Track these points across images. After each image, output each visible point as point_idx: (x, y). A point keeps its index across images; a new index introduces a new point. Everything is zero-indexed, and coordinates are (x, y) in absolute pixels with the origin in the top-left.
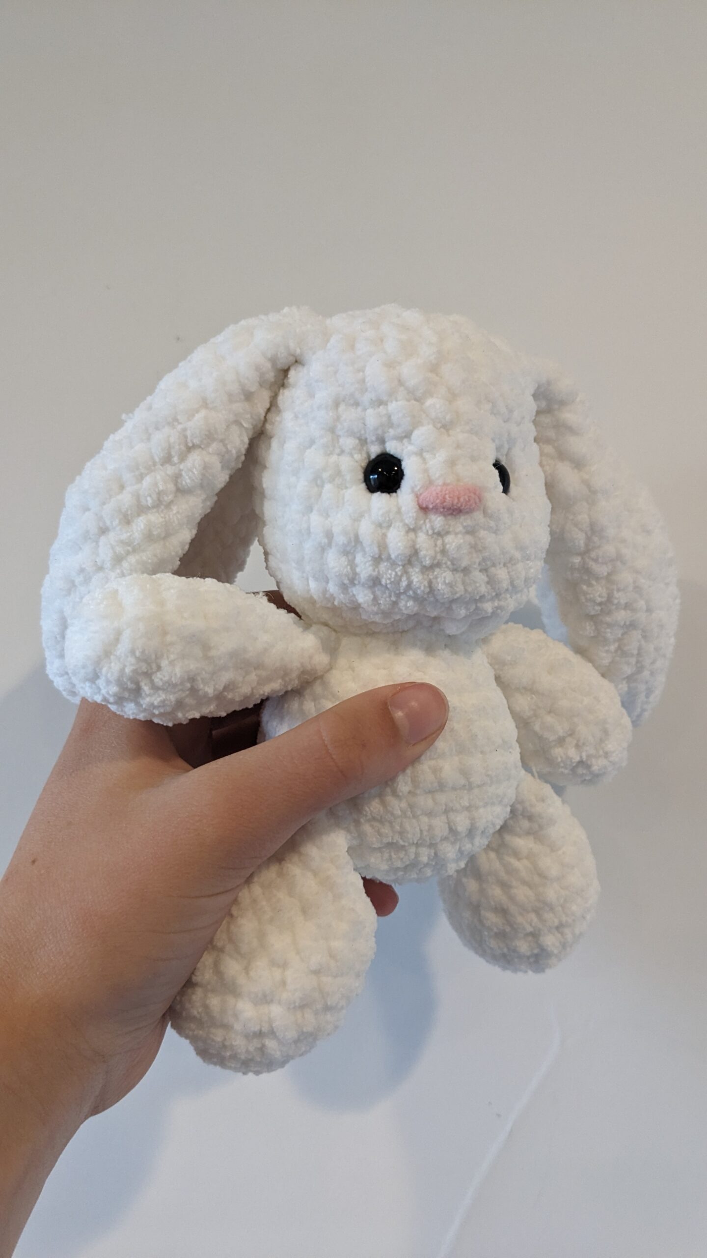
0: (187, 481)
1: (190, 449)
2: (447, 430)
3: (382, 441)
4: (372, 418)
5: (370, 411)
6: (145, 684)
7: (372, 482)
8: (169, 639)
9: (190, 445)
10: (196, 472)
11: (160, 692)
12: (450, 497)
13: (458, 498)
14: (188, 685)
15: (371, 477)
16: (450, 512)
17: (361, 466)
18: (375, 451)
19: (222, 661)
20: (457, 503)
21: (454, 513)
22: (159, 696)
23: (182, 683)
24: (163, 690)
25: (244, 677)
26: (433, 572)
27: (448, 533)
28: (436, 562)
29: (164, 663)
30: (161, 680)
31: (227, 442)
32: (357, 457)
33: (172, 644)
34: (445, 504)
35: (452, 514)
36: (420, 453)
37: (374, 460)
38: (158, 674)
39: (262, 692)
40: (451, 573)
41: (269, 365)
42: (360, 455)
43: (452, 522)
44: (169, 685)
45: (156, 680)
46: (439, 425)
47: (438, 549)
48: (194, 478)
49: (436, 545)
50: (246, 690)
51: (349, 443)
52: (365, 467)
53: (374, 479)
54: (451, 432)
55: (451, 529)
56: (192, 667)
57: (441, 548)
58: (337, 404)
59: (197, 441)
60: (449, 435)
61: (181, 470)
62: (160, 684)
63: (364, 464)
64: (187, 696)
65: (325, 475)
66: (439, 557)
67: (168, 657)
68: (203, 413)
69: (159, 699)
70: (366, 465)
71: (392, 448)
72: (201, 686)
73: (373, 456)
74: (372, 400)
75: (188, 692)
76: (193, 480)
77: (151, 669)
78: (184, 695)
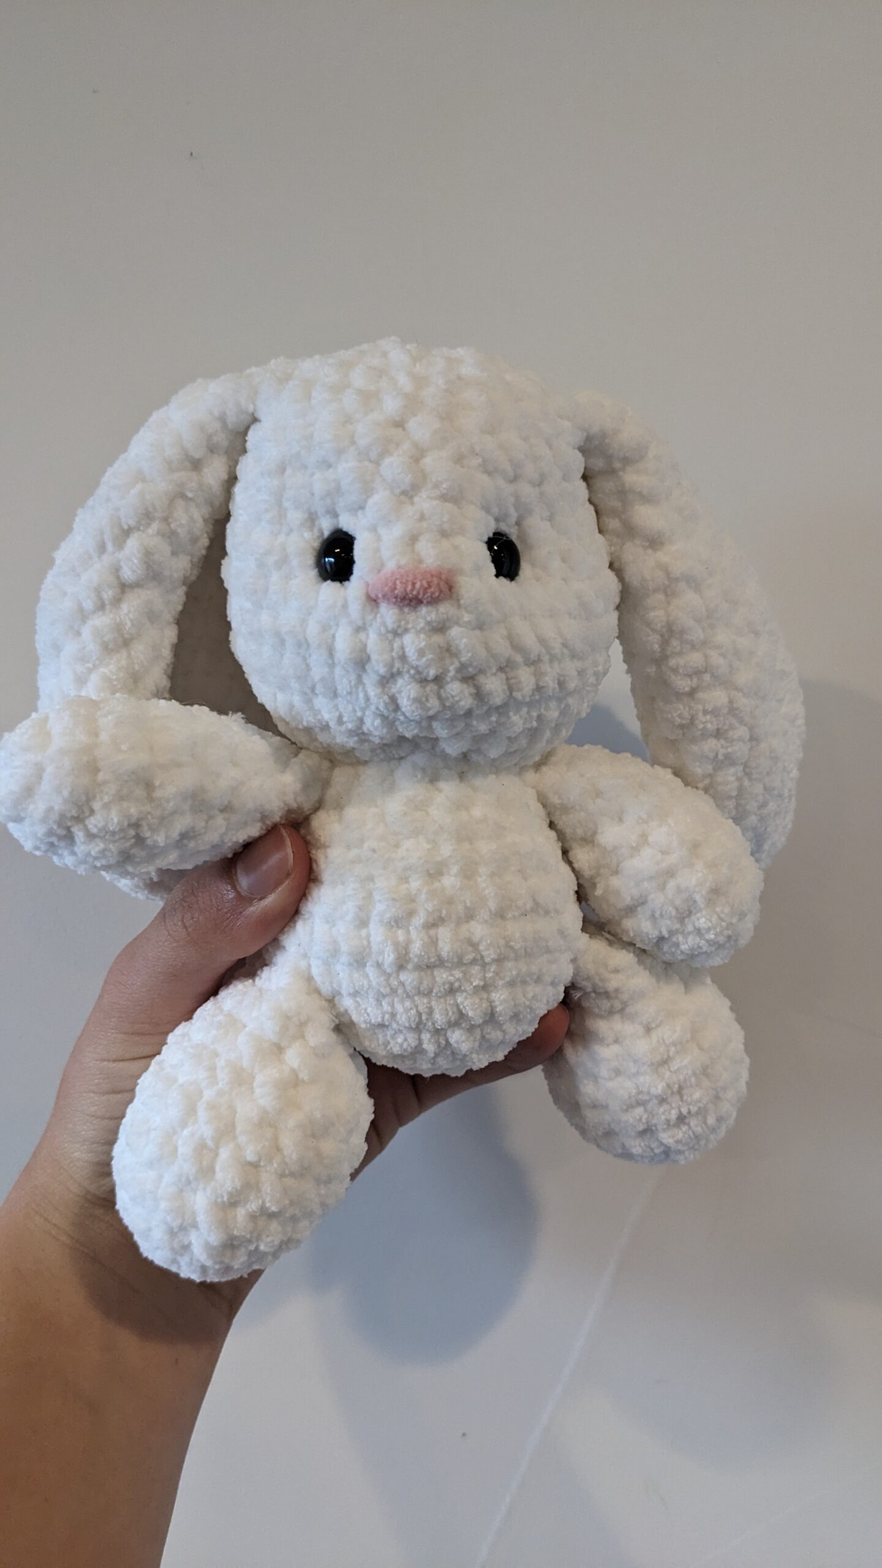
0: (128, 574)
1: (127, 533)
2: (411, 498)
3: (336, 515)
4: (319, 482)
5: (318, 476)
6: (79, 830)
7: (328, 567)
8: (101, 777)
9: (126, 527)
10: (135, 561)
11: (98, 840)
12: (401, 583)
13: (414, 584)
14: (132, 832)
15: (327, 559)
16: (407, 602)
17: (314, 549)
18: (326, 527)
19: (171, 804)
20: (412, 590)
21: (412, 604)
22: (97, 845)
23: (122, 830)
24: (101, 838)
25: (207, 822)
26: (396, 684)
27: (406, 630)
28: (395, 670)
29: (97, 805)
30: (96, 826)
31: (170, 520)
32: (307, 535)
33: (105, 783)
34: (396, 592)
35: (409, 605)
36: (374, 529)
37: (328, 539)
38: (92, 818)
39: (234, 839)
40: (418, 685)
41: (217, 425)
42: (310, 533)
43: (412, 617)
44: (107, 832)
45: (90, 826)
46: (398, 491)
47: (394, 654)
48: (134, 568)
49: (392, 650)
50: (213, 837)
51: (295, 516)
52: (318, 548)
53: (330, 563)
54: (416, 499)
55: (410, 626)
56: (133, 811)
57: (400, 653)
58: (282, 469)
59: (132, 523)
60: (412, 503)
61: (119, 561)
62: (95, 831)
63: (317, 544)
64: (132, 847)
65: (271, 560)
66: (397, 665)
67: (102, 799)
68: (139, 487)
69: (97, 849)
70: (319, 545)
71: (347, 523)
72: (148, 834)
73: (326, 534)
74: (318, 462)
75: (133, 841)
76: (134, 571)
77: (83, 812)
78: (128, 844)
